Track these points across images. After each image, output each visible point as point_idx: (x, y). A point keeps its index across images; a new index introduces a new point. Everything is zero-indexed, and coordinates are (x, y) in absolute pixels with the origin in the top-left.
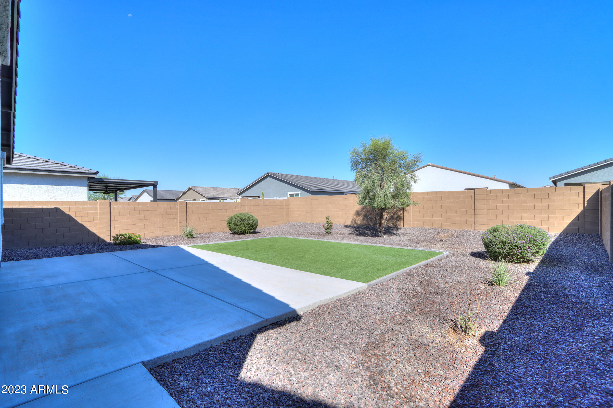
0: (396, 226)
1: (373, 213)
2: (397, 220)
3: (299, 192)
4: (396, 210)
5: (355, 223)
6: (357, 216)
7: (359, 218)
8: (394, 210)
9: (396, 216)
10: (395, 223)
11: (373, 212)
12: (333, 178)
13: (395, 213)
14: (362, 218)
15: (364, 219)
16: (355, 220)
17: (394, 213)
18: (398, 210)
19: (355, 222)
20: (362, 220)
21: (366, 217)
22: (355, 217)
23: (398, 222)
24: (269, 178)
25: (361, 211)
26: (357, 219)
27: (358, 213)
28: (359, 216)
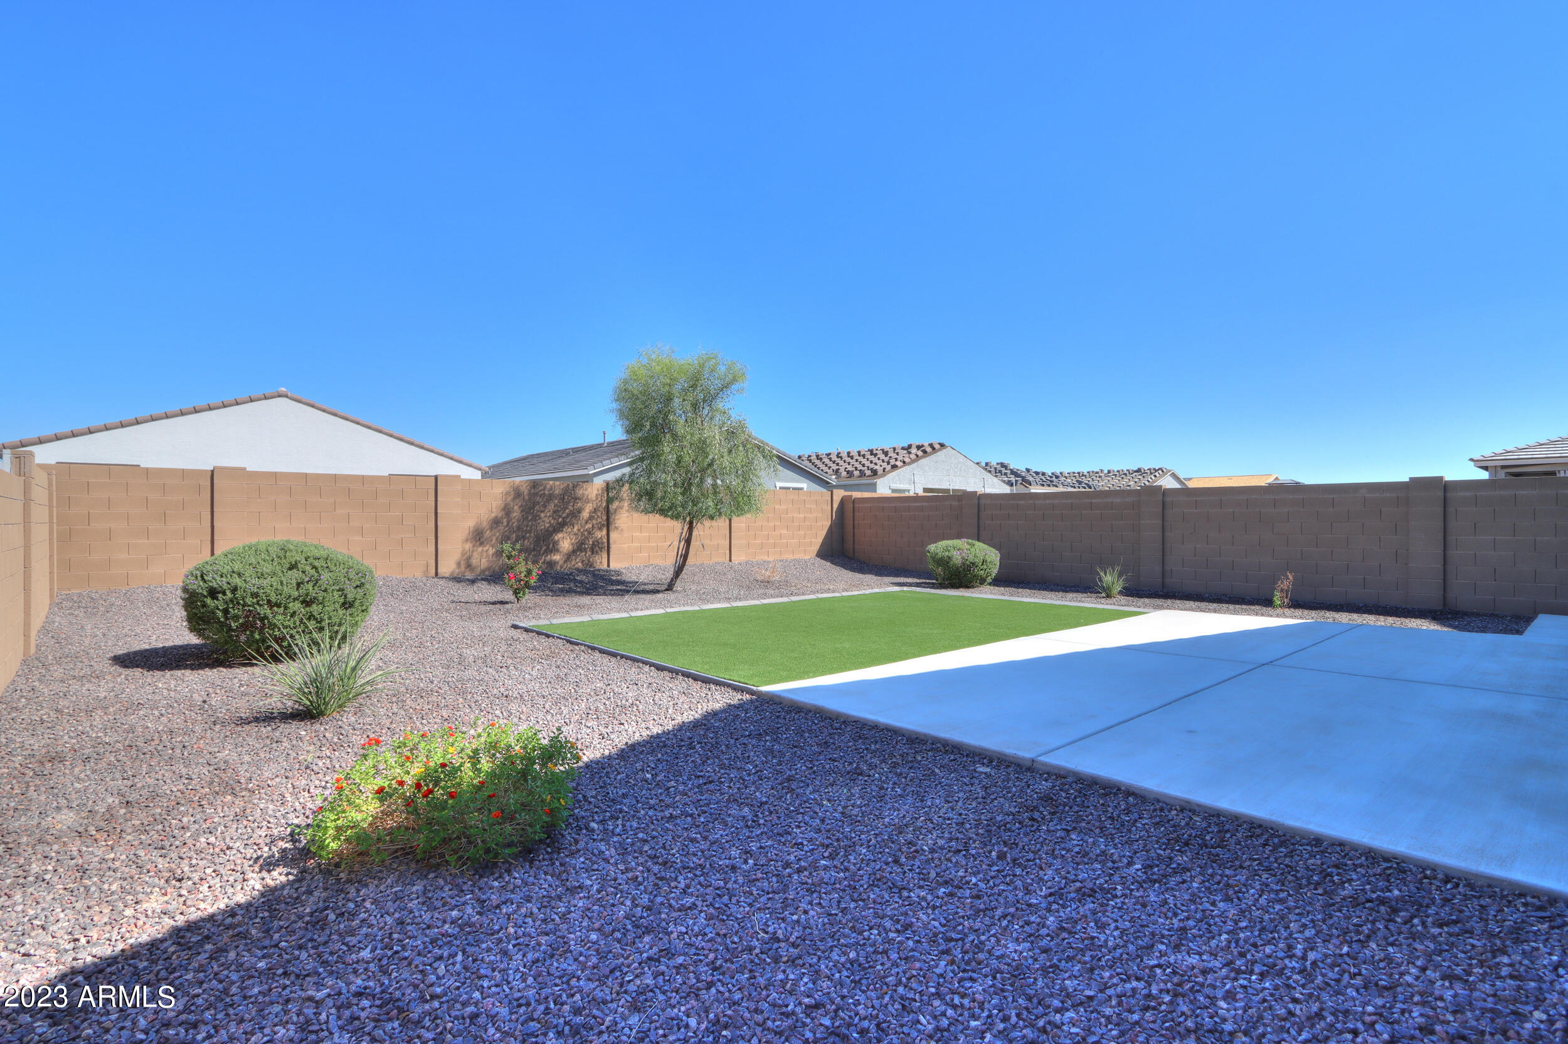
0: (591, 566)
1: (527, 535)
2: (593, 552)
4: (591, 526)
5: (467, 567)
6: (474, 546)
7: (482, 551)
8: (587, 527)
10: (589, 561)
11: (530, 531)
13: (589, 533)
14: (491, 552)
15: (498, 554)
17: (586, 534)
18: (596, 526)
20: (492, 556)
23: (595, 557)
25: (492, 528)
26: (475, 555)
27: (478, 536)
28: (481, 544)
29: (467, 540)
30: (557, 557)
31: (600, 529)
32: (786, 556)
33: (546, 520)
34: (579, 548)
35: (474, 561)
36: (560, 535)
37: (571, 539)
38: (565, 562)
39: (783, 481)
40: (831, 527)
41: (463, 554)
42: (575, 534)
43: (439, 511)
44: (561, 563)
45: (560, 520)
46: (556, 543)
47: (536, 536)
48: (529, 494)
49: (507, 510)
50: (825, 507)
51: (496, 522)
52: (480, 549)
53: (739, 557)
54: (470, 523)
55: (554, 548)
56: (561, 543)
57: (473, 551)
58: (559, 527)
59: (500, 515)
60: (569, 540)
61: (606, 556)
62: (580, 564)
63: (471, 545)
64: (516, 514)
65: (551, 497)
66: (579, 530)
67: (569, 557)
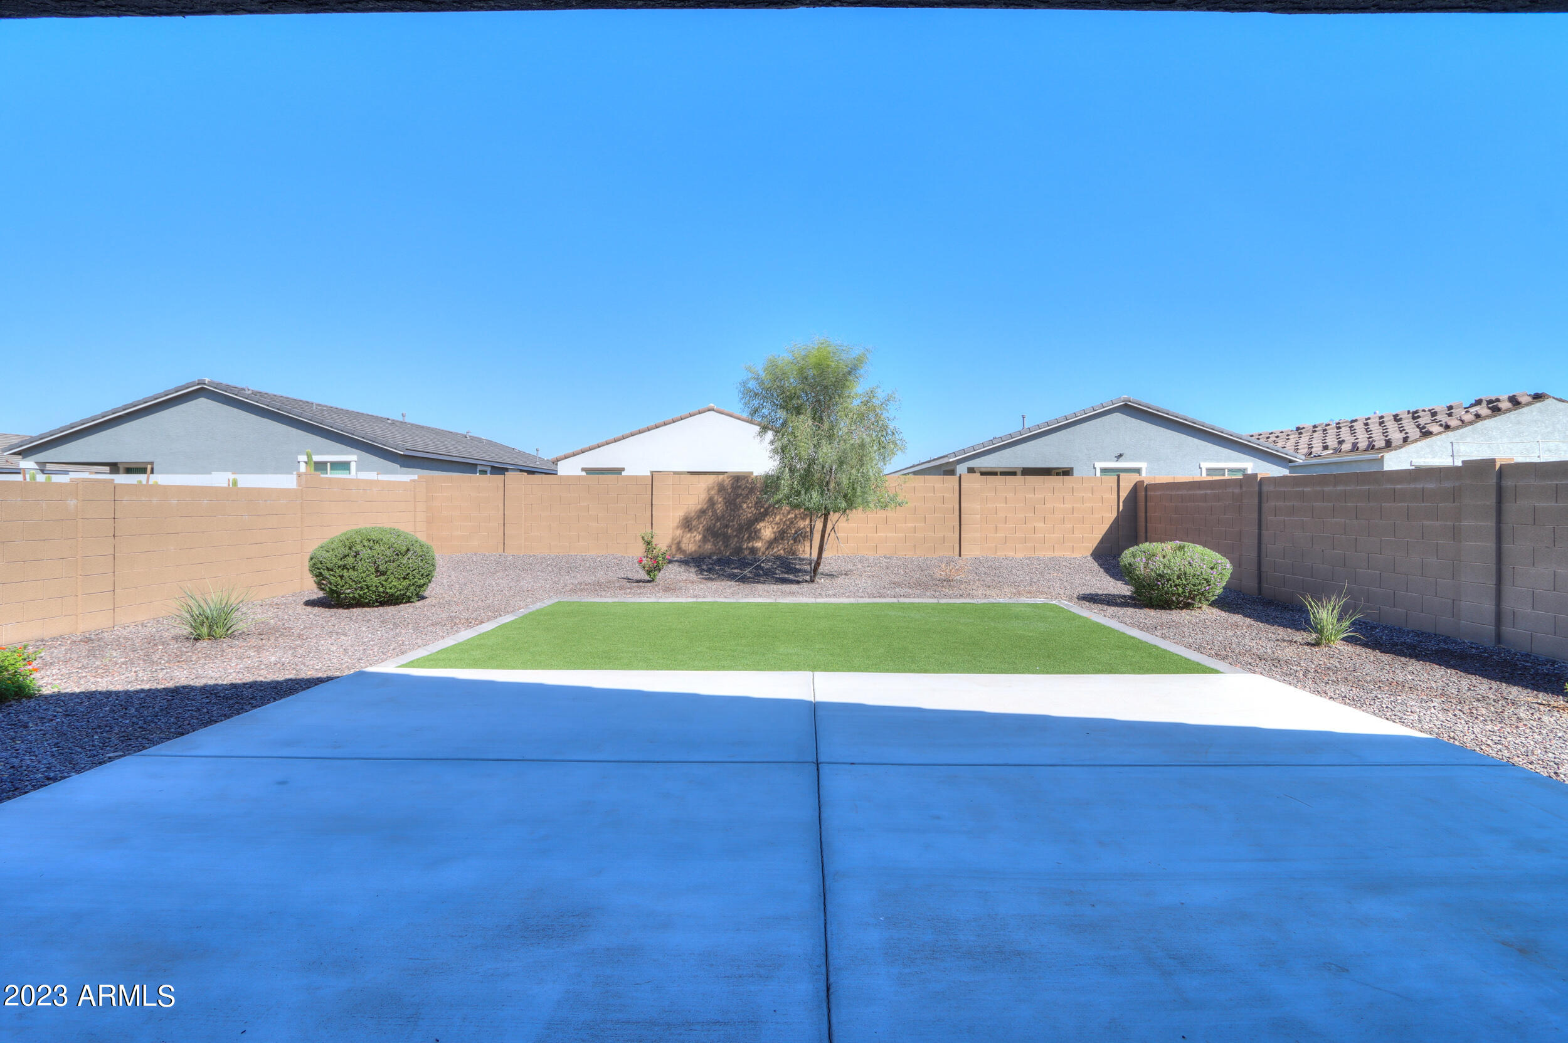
0: (793, 554)
1: (731, 524)
2: (795, 540)
3: (352, 456)
4: (793, 516)
5: (677, 551)
6: (683, 532)
7: (691, 537)
8: (789, 517)
9: (793, 532)
10: (791, 549)
11: (733, 521)
12: (401, 419)
13: (792, 523)
14: (699, 537)
15: (705, 539)
16: (679, 543)
17: (788, 523)
18: (799, 516)
19: (679, 549)
20: (699, 541)
21: (711, 533)
22: (679, 532)
23: (798, 545)
24: (202, 402)
25: (699, 517)
26: (685, 540)
27: (687, 524)
28: (690, 530)
29: (678, 527)
30: (758, 544)
31: (803, 519)
32: (1041, 554)
33: (748, 509)
34: (780, 536)
35: (683, 546)
36: (762, 524)
37: (773, 528)
38: (767, 549)
39: (1211, 460)
40: (1116, 520)
41: (673, 539)
42: (777, 524)
43: (653, 503)
44: (763, 549)
45: (762, 510)
46: (758, 531)
47: (739, 525)
48: (732, 487)
49: (711, 502)
50: (1107, 495)
51: (703, 512)
52: (689, 535)
53: (972, 551)
54: (680, 514)
55: (755, 535)
56: (763, 531)
57: (682, 537)
58: (761, 517)
59: (705, 507)
60: (770, 529)
61: (809, 545)
62: (782, 552)
63: (681, 531)
64: (720, 507)
65: (752, 490)
66: (781, 520)
67: (771, 544)
